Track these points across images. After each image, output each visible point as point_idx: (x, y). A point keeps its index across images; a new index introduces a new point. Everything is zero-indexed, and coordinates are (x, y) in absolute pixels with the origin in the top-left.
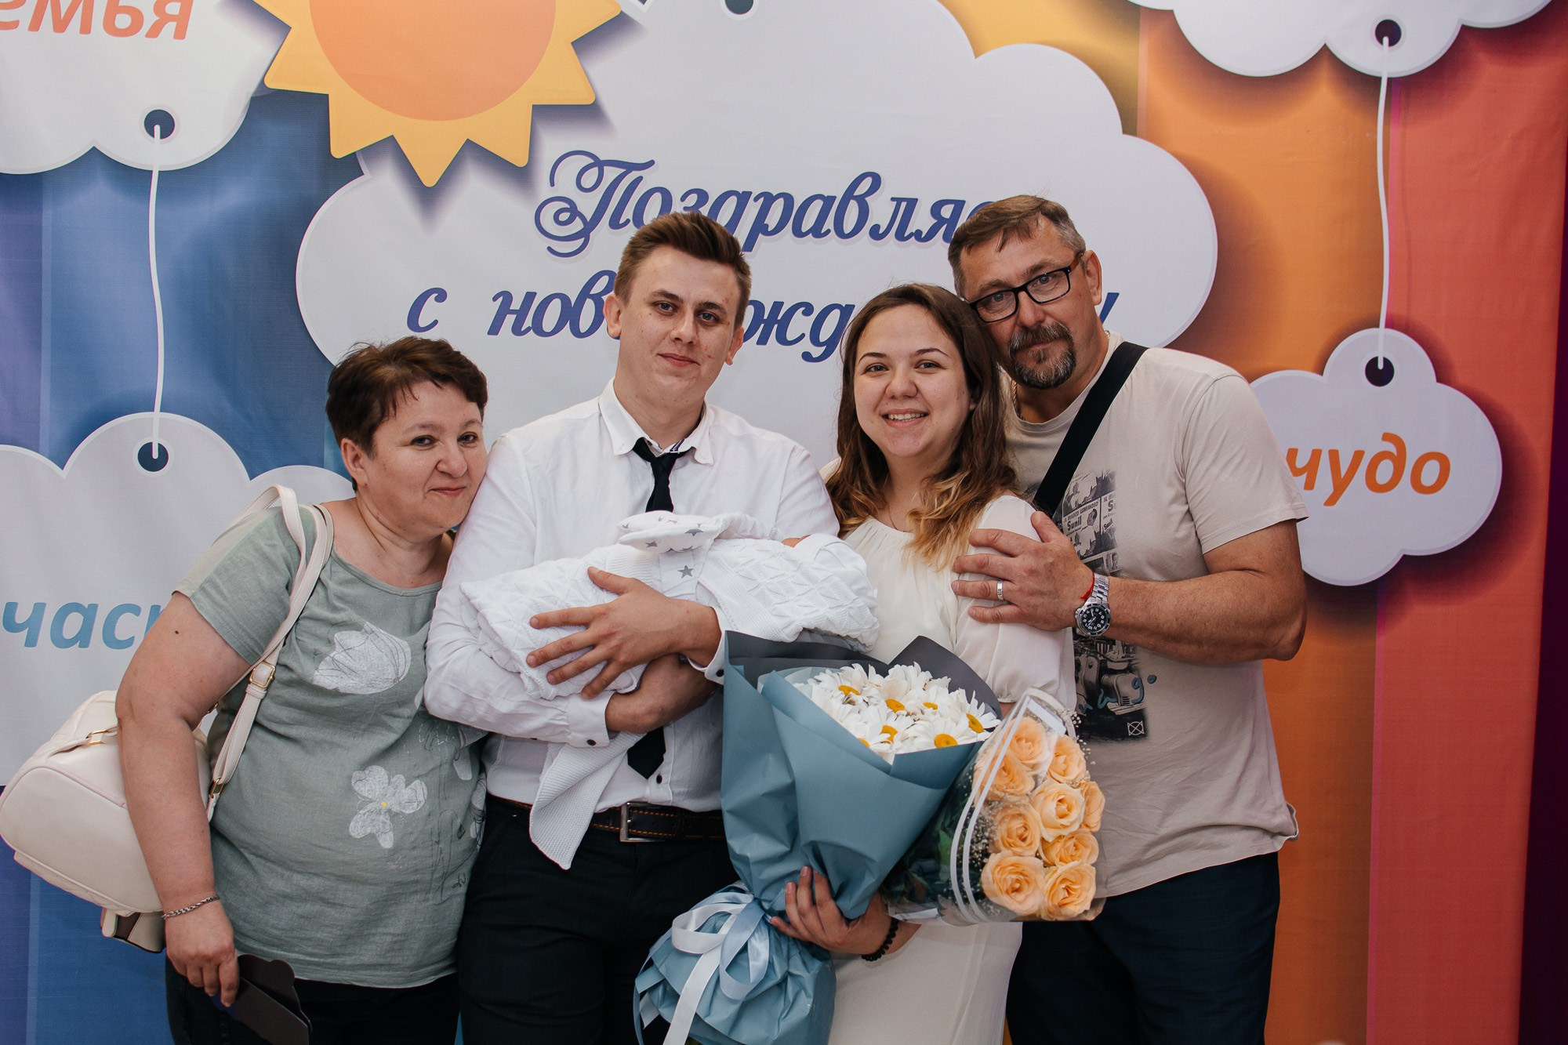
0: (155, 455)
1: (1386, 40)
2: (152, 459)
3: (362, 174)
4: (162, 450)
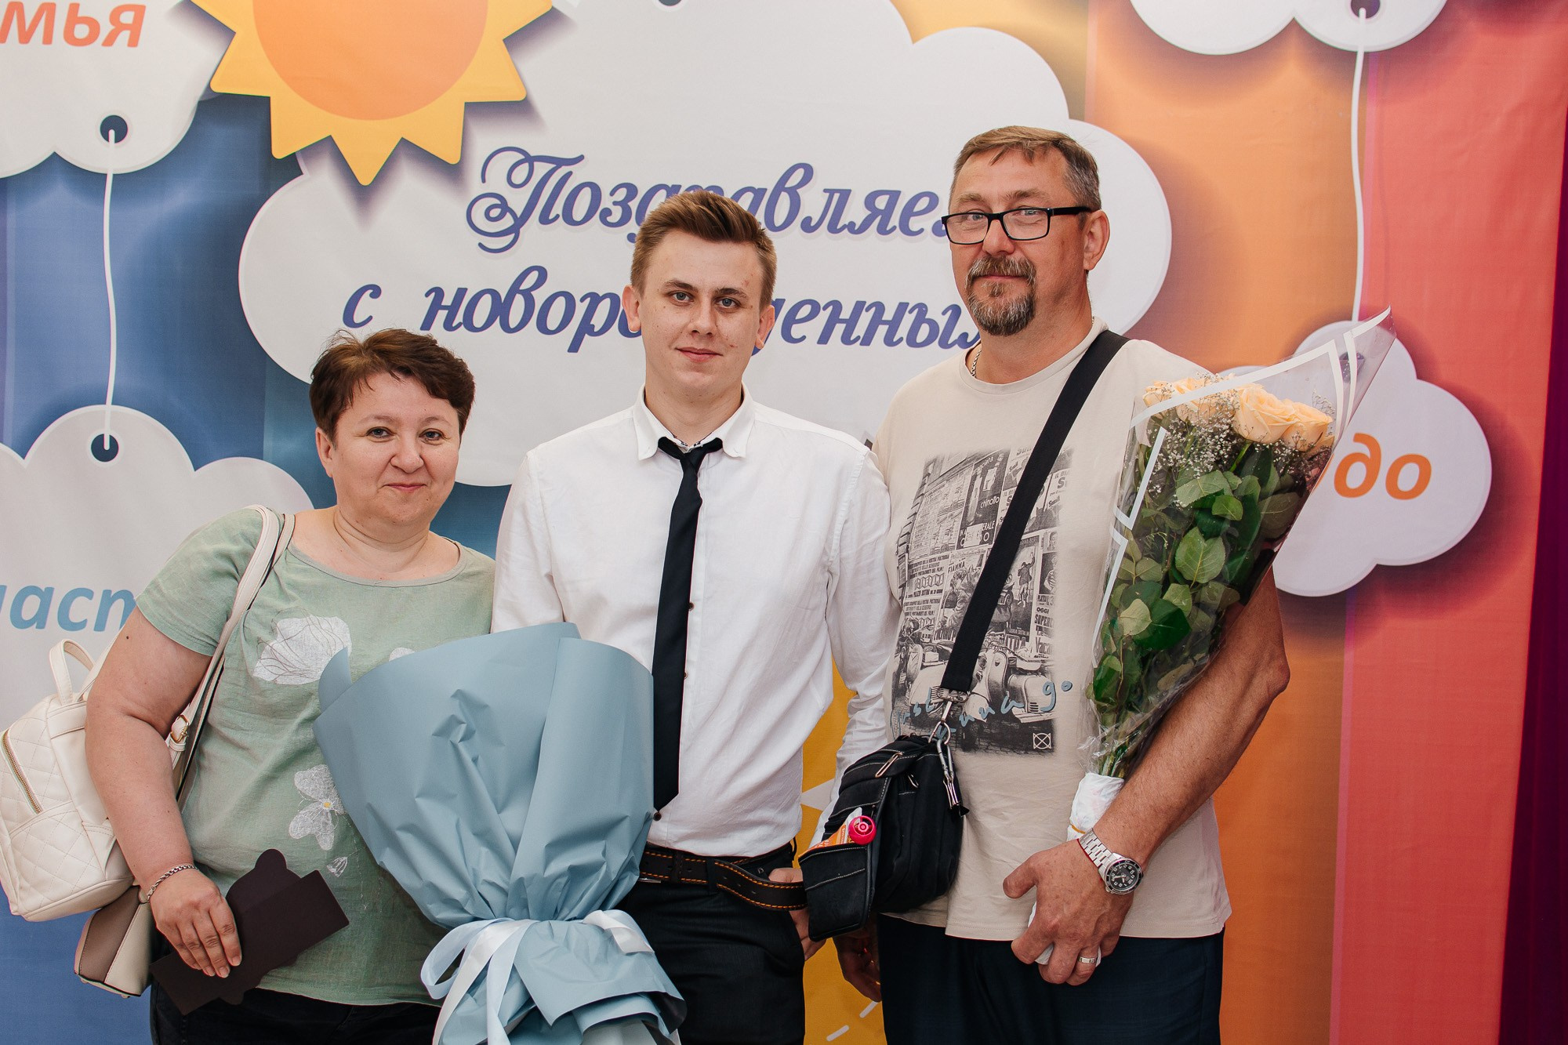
0: (107, 446)
1: (1363, 12)
2: (104, 450)
3: (301, 173)
4: (113, 441)
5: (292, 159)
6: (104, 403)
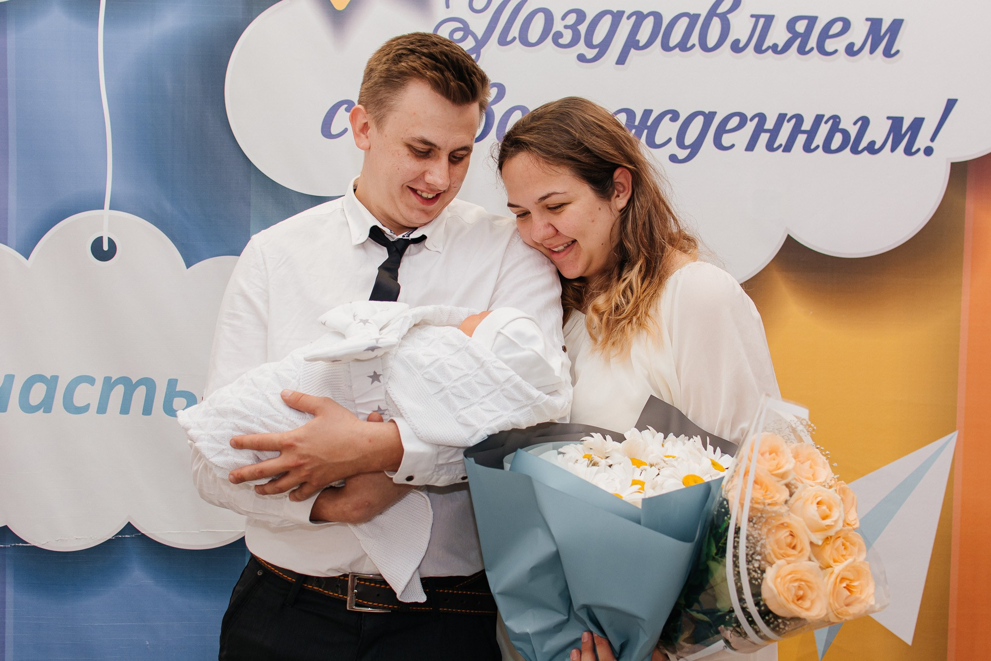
0: (106, 247)
6: (102, 208)
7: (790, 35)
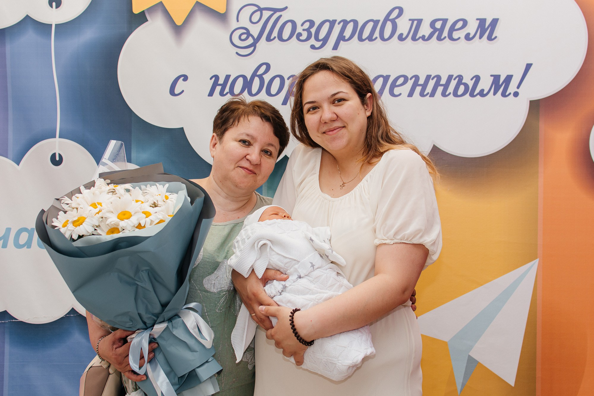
0: (57, 159)
2: (56, 161)
3: (147, 21)
4: (60, 156)
5: (143, 14)
6: (55, 137)
7: (432, 30)
